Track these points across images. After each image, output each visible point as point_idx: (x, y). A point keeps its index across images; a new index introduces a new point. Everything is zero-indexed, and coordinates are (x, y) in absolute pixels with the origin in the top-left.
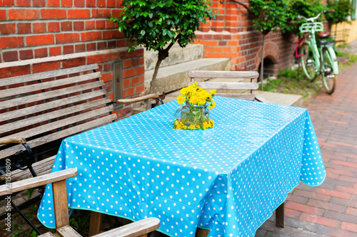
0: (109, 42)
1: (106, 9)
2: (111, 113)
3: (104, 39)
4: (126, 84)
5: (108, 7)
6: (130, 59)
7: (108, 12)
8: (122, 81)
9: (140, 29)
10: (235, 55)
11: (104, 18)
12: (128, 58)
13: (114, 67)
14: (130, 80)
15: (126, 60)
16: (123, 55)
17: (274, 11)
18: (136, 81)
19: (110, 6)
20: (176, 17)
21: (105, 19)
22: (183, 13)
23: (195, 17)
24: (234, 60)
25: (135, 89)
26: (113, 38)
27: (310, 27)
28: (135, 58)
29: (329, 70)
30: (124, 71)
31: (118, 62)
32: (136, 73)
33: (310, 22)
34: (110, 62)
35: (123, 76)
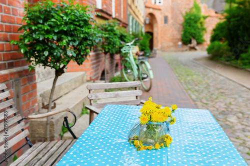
0: (8, 63)
1: (4, 33)
2: (23, 130)
3: (4, 61)
4: (24, 99)
5: (6, 32)
6: (26, 77)
7: (6, 36)
8: (21, 97)
9: (44, 50)
10: (89, 69)
11: (3, 41)
12: (24, 76)
13: (14, 85)
14: (27, 95)
15: (23, 78)
16: (20, 74)
17: (112, 38)
18: (31, 95)
19: (7, 31)
20: (76, 39)
21: (4, 43)
22: (82, 36)
23: (91, 38)
24: (88, 73)
25: (31, 103)
26: (12, 59)
27: (129, 49)
28: (29, 76)
29: (145, 76)
30: (22, 88)
31: (17, 80)
32: (30, 89)
33: (128, 45)
34: (11, 81)
35: (21, 92)
